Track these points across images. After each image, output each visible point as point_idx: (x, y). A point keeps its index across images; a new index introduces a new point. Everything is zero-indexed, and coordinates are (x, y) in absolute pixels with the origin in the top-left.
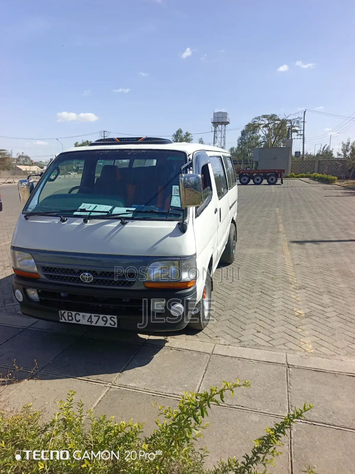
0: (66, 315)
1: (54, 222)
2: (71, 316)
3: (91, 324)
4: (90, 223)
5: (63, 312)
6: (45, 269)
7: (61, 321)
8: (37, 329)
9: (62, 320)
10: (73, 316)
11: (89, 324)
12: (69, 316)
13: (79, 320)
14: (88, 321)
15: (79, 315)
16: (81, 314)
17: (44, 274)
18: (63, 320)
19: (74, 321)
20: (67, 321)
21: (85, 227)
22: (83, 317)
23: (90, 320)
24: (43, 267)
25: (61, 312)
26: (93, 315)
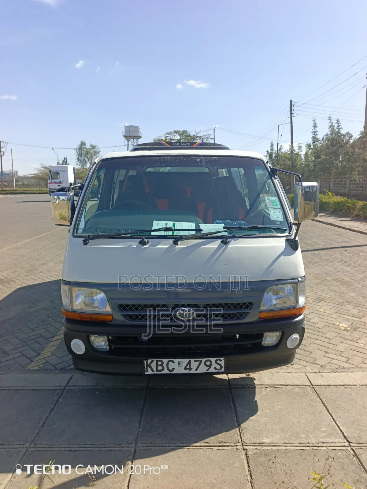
0: (154, 365)
1: (131, 245)
2: (162, 365)
3: (189, 372)
4: (181, 245)
5: (149, 361)
6: (123, 308)
7: (146, 373)
8: (80, 388)
9: (147, 371)
10: (165, 365)
11: (187, 371)
12: (157, 365)
13: (173, 369)
14: (185, 369)
15: (173, 362)
16: (176, 361)
17: (122, 314)
18: (150, 372)
19: (166, 371)
20: (156, 372)
21: (177, 250)
22: (179, 364)
23: (188, 367)
24: (121, 306)
25: (147, 362)
26: (192, 360)
